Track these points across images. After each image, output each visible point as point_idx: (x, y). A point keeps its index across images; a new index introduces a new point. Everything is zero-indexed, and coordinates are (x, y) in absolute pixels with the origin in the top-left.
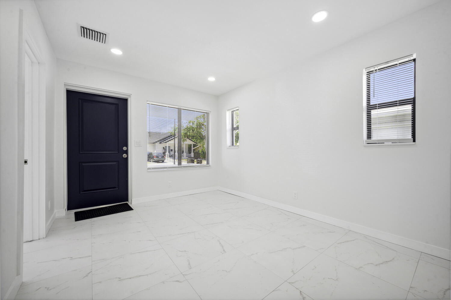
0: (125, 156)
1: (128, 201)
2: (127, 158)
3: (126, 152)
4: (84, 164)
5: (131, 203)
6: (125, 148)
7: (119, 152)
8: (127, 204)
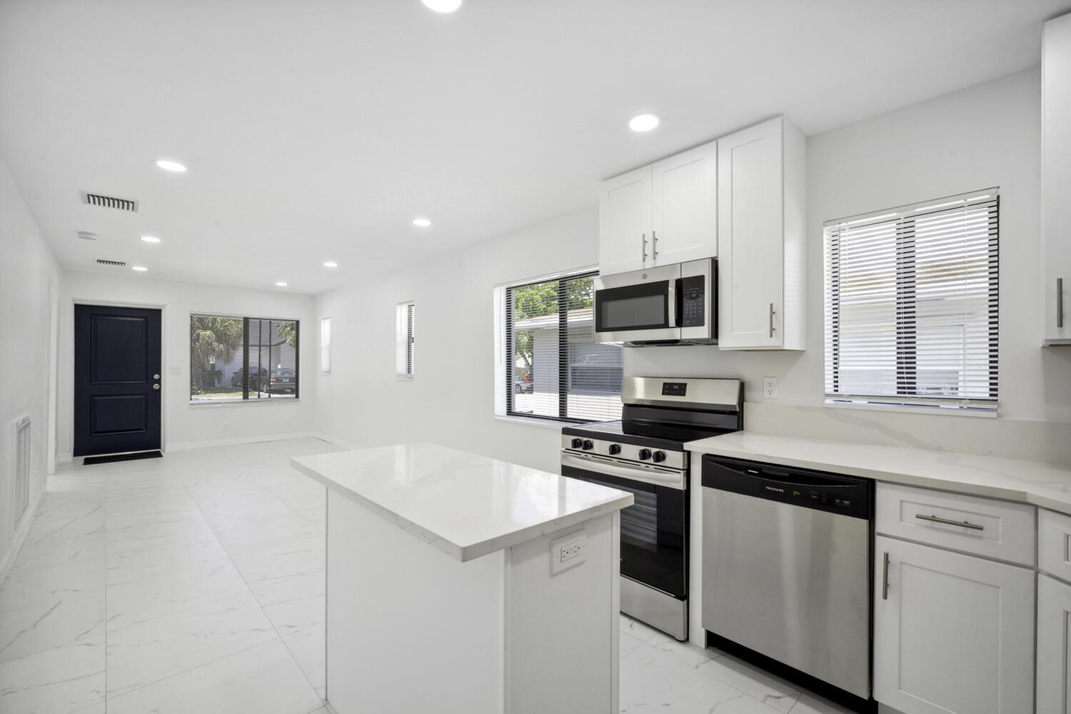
0: (156, 386)
1: (160, 448)
2: (159, 390)
3: (159, 381)
4: (96, 398)
5: (164, 451)
6: (156, 377)
7: (147, 382)
8: (159, 452)
